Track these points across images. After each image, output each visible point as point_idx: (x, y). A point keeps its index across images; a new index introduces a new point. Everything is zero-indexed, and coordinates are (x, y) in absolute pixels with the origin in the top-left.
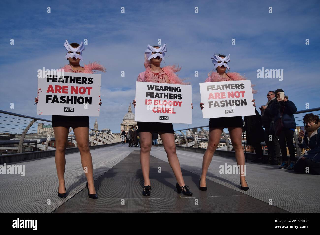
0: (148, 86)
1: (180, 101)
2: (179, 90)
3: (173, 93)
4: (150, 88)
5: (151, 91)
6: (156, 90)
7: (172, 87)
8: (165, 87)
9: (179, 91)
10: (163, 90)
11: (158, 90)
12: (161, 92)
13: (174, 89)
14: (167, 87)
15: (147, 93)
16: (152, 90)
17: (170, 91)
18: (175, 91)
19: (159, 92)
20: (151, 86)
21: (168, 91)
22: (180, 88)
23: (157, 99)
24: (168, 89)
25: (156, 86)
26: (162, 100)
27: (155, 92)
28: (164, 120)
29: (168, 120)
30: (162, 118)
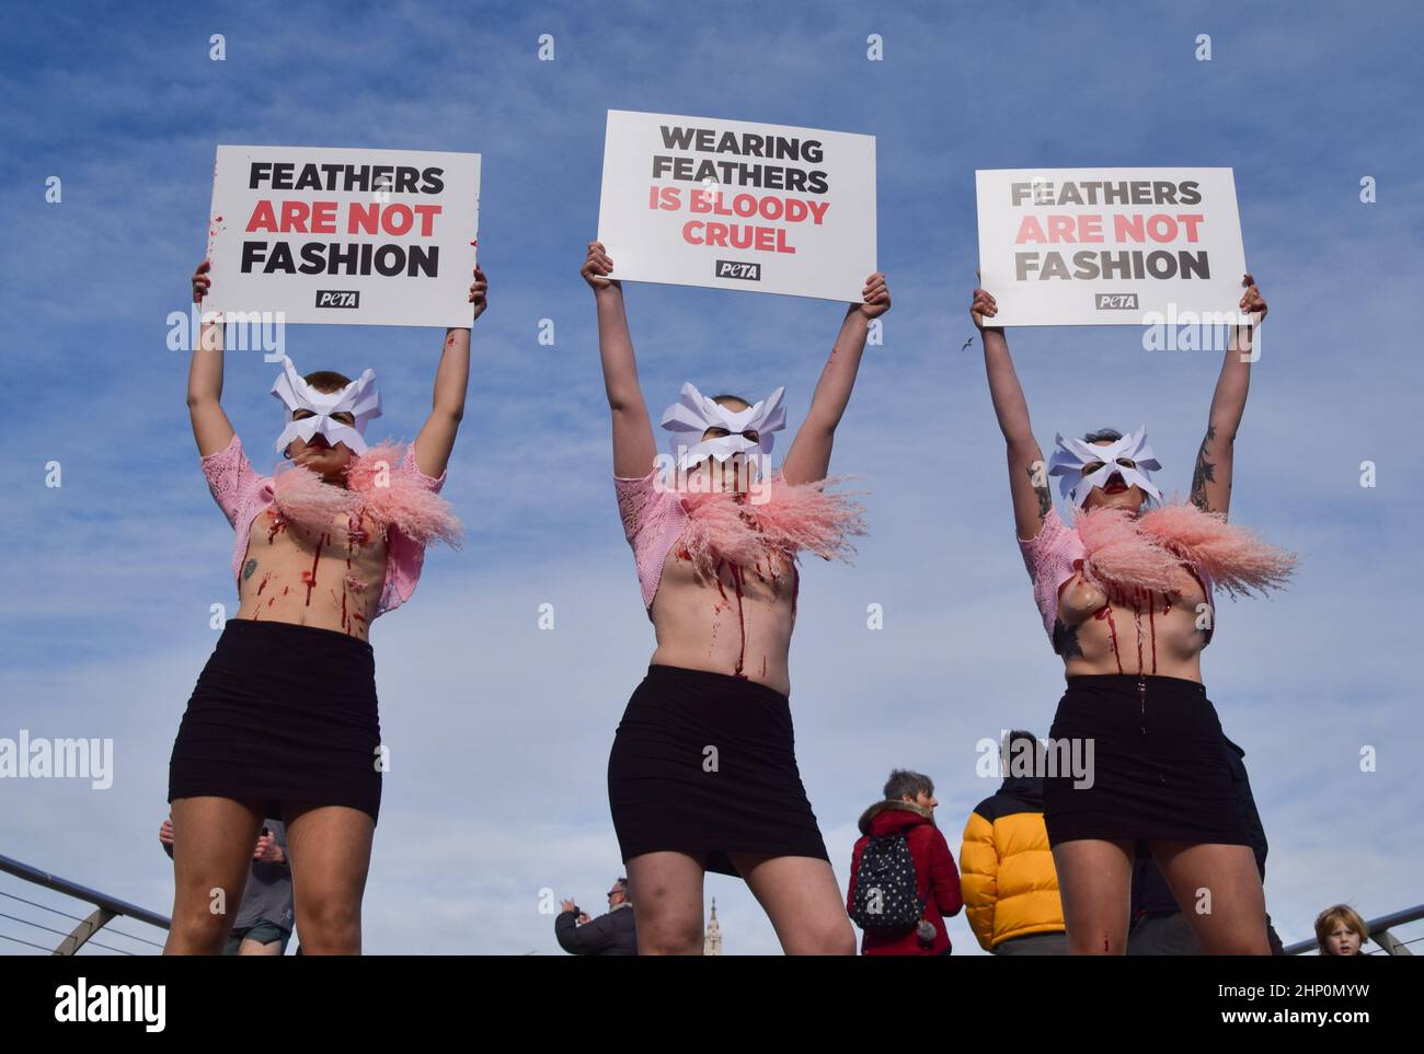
0: (665, 129)
1: (819, 199)
2: (814, 152)
3: (786, 163)
4: (674, 138)
5: (676, 152)
6: (700, 147)
7: (782, 141)
8: (748, 138)
9: (814, 156)
10: (737, 152)
11: (710, 150)
12: (728, 156)
13: (788, 148)
14: (758, 138)
15: (658, 160)
16: (684, 146)
17: (769, 154)
18: (794, 158)
19: (715, 158)
20: (678, 130)
21: (758, 154)
22: (818, 144)
23: (707, 185)
24: (760, 145)
25: (703, 133)
26: (730, 190)
27: (696, 155)
28: (738, 277)
29: (758, 278)
30: (728, 268)
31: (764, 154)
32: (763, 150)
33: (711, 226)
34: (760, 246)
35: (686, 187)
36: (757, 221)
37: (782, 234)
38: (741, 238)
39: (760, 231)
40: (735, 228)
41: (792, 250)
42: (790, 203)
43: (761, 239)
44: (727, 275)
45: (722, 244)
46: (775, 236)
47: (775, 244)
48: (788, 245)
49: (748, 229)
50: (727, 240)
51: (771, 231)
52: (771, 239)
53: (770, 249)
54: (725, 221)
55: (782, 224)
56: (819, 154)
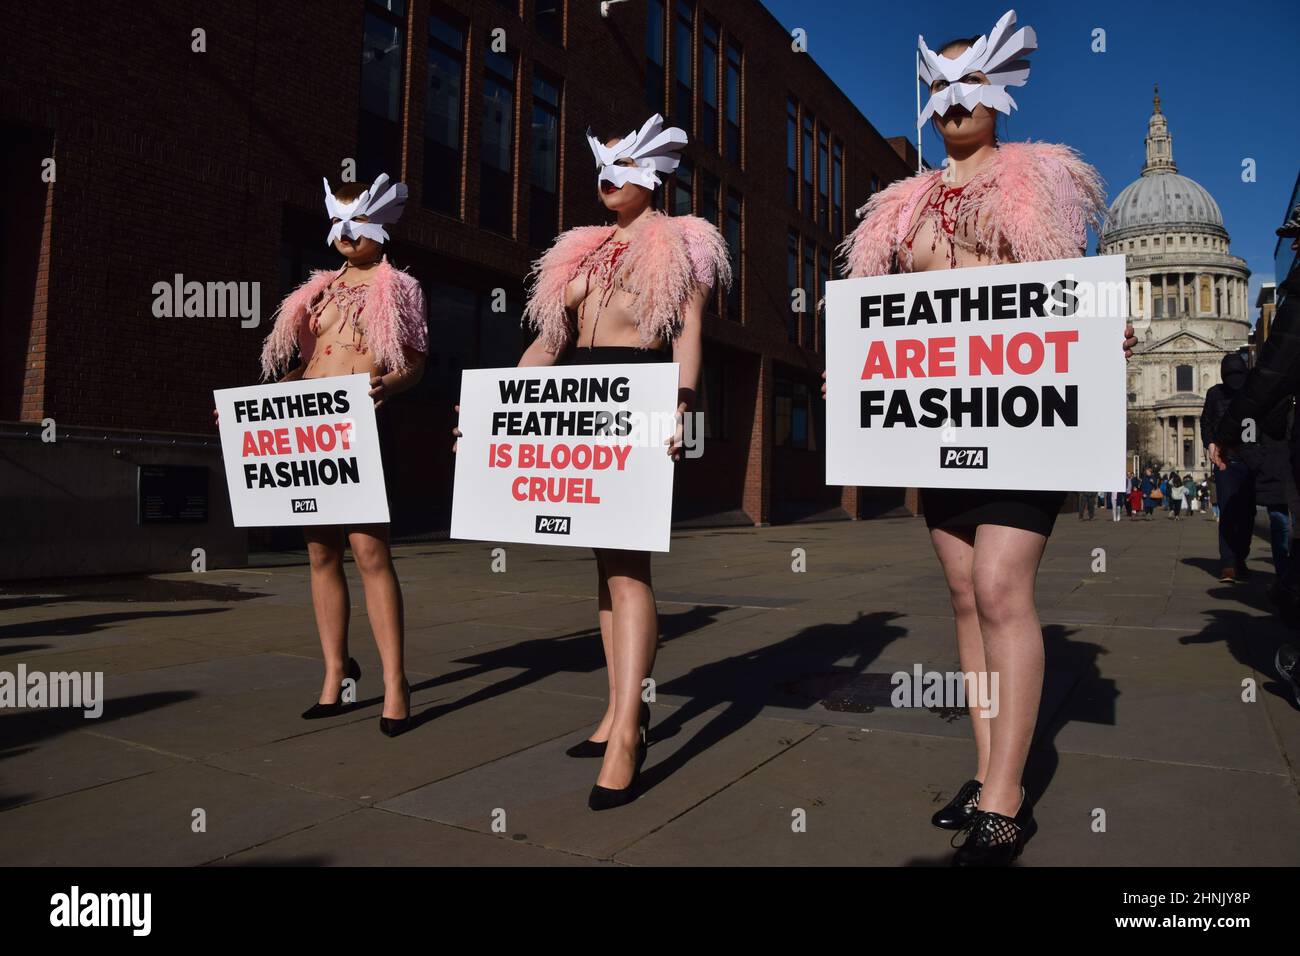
0: (502, 384)
2: (622, 390)
3: (596, 406)
4: (509, 392)
5: (510, 407)
6: (528, 400)
7: (594, 381)
8: (566, 382)
9: (621, 394)
10: (556, 400)
11: (535, 400)
12: (550, 406)
13: (599, 390)
14: (573, 382)
16: (516, 400)
17: (583, 399)
18: (604, 399)
19: (539, 408)
20: (512, 383)
21: (574, 400)
22: (624, 380)
23: (531, 439)
24: (575, 389)
25: (531, 383)
26: (549, 442)
27: (524, 408)
28: (552, 532)
29: (568, 532)
30: (545, 523)
31: (578, 399)
32: (578, 395)
33: (534, 480)
34: (571, 499)
35: (516, 441)
36: (571, 472)
37: (589, 482)
38: (556, 492)
39: (573, 481)
40: (551, 480)
41: (596, 500)
43: (573, 491)
44: (544, 530)
45: (542, 499)
46: (584, 487)
47: (583, 495)
48: (593, 495)
49: (562, 481)
50: (545, 494)
51: (580, 481)
52: (580, 490)
53: (579, 500)
54: (545, 474)
55: (589, 473)
56: (626, 391)
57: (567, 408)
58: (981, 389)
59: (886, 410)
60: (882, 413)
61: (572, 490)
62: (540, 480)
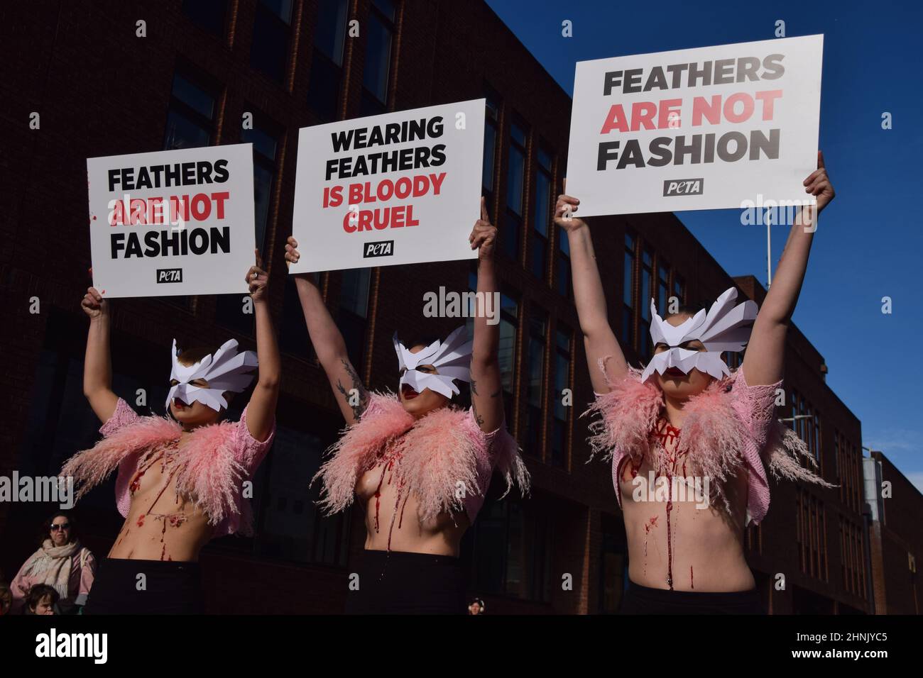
0: (334, 135)
1: (436, 170)
2: (437, 127)
3: (417, 143)
4: (340, 142)
5: (342, 154)
6: (357, 146)
7: (413, 123)
8: (389, 127)
9: (435, 131)
10: (381, 143)
11: (364, 146)
12: (376, 149)
13: (417, 129)
14: (396, 126)
15: (330, 163)
16: (346, 148)
17: (404, 139)
18: (422, 137)
19: (365, 152)
20: (343, 134)
21: (396, 141)
22: (439, 119)
23: (360, 179)
24: (397, 132)
25: (358, 131)
26: (375, 180)
27: (353, 153)
28: (378, 255)
29: (392, 254)
30: (372, 249)
31: (400, 140)
32: (400, 136)
33: (362, 214)
34: (395, 225)
35: (346, 183)
36: (394, 202)
37: (410, 208)
38: (381, 221)
39: (396, 209)
40: (377, 211)
41: (416, 223)
42: (417, 179)
43: (397, 218)
44: (371, 255)
45: (369, 228)
46: (405, 213)
47: (404, 220)
48: (413, 219)
49: (387, 211)
50: (372, 224)
51: (402, 209)
52: (402, 217)
53: (401, 225)
54: (371, 207)
55: (410, 200)
56: (440, 128)
57: (390, 148)
58: (701, 135)
59: (619, 156)
60: (617, 158)
61: (395, 217)
62: (368, 213)
